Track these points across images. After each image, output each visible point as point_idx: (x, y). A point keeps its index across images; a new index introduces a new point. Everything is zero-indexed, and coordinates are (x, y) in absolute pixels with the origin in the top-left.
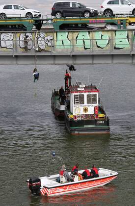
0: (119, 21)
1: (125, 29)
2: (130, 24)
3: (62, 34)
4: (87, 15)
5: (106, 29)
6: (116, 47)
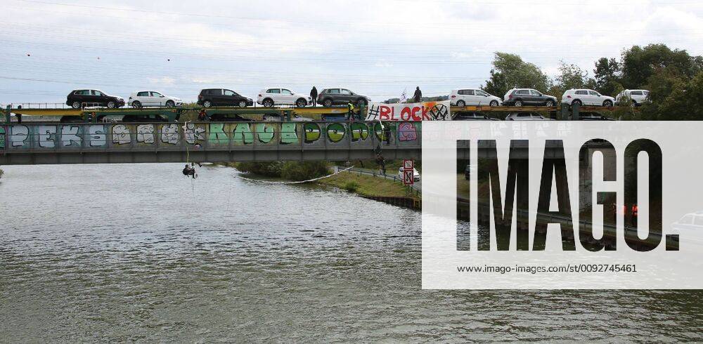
0: (282, 112)
1: (289, 122)
2: (295, 115)
3: (217, 126)
4: (242, 104)
5: (265, 121)
6: (283, 141)
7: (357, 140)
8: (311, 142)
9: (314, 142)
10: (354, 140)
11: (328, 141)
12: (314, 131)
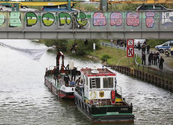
0: (13, 4)
1: (18, 10)
2: (22, 7)
5: (2, 10)
6: (11, 25)
7: (63, 25)
8: (31, 26)
9: (33, 26)
10: (61, 25)
11: (42, 25)
12: (33, 18)
